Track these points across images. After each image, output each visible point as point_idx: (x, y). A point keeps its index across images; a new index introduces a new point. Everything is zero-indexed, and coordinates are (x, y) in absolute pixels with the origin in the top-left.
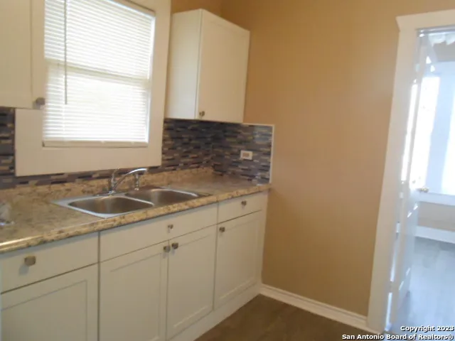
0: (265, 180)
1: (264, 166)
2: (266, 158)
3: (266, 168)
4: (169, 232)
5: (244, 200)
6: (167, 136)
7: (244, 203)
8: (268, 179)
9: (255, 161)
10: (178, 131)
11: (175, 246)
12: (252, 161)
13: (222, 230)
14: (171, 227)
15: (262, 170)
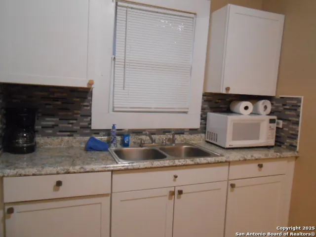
0: (292, 147)
1: (292, 134)
2: (294, 127)
3: (294, 136)
4: (174, 180)
5: (261, 163)
6: (206, 106)
7: (260, 166)
8: (296, 147)
9: (285, 129)
10: (216, 103)
11: (180, 192)
12: (282, 129)
13: (233, 186)
14: (176, 177)
15: (289, 138)
